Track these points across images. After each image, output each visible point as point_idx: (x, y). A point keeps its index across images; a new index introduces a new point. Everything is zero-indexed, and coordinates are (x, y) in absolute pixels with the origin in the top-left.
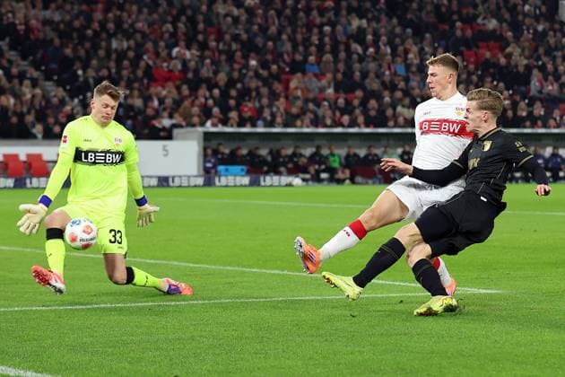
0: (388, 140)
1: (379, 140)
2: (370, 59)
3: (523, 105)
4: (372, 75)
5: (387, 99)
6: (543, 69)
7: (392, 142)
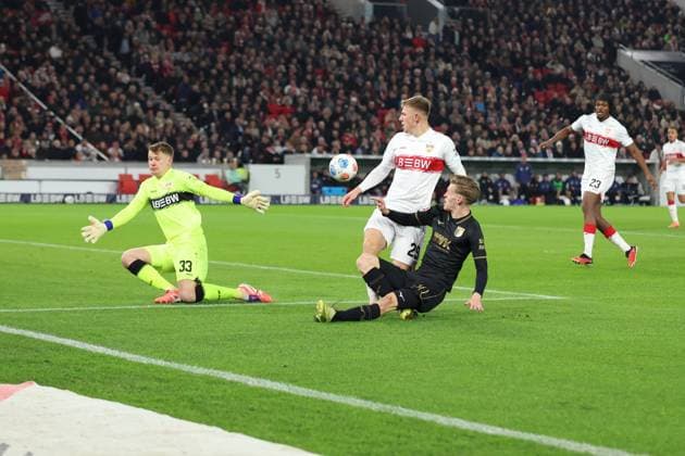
2: (454, 98)
4: (456, 111)
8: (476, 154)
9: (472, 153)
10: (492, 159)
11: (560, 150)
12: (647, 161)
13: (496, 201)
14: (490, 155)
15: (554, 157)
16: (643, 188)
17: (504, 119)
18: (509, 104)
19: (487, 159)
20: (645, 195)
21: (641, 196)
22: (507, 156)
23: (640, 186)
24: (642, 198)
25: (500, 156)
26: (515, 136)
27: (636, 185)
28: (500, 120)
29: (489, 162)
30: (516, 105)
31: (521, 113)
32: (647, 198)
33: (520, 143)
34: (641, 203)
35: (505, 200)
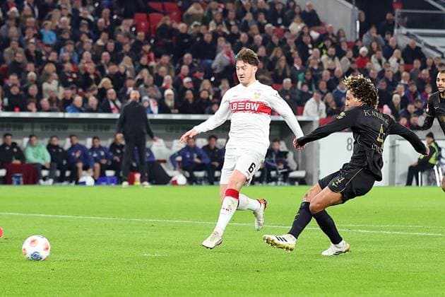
0: (33, 127)
1: (21, 127)
2: (13, 22)
3: (206, 84)
4: (14, 43)
5: (32, 75)
6: (232, 39)
7: (38, 130)
8: (40, 109)
9: (32, 106)
10: (68, 115)
11: (170, 103)
12: (301, 118)
13: (74, 178)
14: (64, 111)
15: (160, 112)
16: (295, 158)
17: (87, 55)
18: (95, 32)
19: (61, 115)
20: (297, 169)
21: (292, 171)
22: (91, 111)
23: (290, 156)
24: (292, 175)
25: (80, 111)
26: (105, 81)
27: (285, 154)
28: (80, 57)
29: (64, 119)
30: (104, 35)
31: (111, 45)
32: (301, 174)
33: (111, 92)
34: (293, 181)
35: (87, 178)
